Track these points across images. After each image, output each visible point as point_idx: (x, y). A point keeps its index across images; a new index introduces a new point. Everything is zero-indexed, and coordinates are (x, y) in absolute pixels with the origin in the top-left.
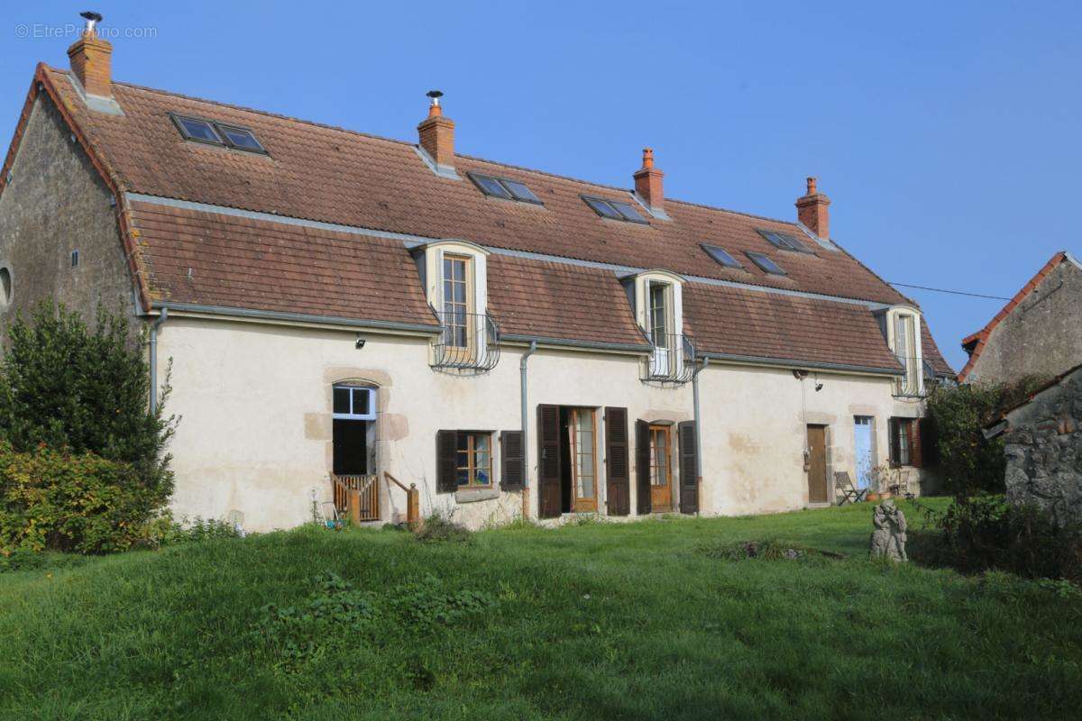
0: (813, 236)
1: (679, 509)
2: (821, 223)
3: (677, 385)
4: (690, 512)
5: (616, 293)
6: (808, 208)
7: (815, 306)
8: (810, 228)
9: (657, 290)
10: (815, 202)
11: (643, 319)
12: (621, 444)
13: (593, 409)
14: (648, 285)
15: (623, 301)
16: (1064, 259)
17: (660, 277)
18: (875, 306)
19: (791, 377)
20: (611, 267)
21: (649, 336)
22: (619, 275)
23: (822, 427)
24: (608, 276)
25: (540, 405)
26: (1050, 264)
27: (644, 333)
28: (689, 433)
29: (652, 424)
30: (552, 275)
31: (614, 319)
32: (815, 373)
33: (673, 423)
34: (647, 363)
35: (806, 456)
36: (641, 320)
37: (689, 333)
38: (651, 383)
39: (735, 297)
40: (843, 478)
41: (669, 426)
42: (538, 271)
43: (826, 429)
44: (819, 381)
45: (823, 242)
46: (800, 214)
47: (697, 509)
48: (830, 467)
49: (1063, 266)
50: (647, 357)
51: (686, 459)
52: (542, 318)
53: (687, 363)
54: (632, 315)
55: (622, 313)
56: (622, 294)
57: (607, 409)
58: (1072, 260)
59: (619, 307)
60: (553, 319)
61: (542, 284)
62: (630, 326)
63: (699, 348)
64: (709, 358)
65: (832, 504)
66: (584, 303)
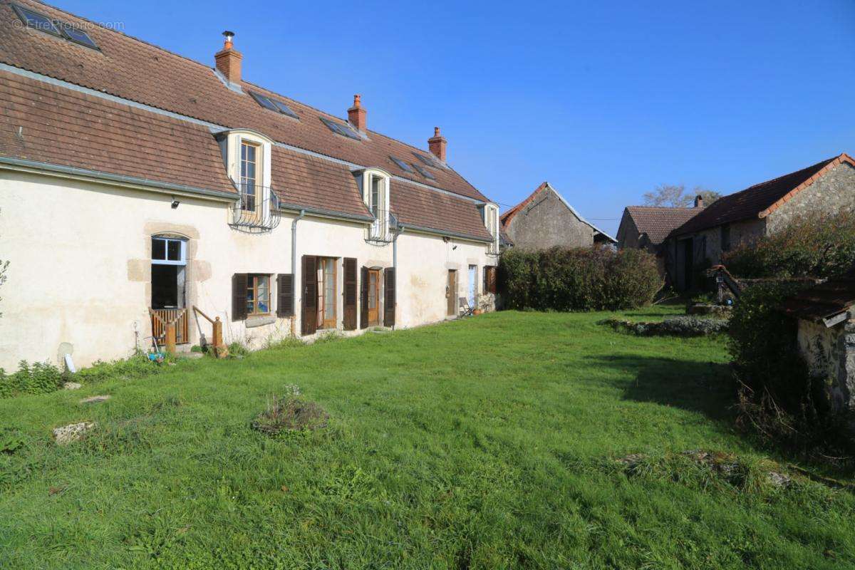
0: (438, 160)
1: (383, 324)
2: (442, 153)
3: (385, 244)
4: (389, 326)
5: (350, 181)
6: (435, 144)
7: (452, 199)
8: (436, 156)
9: (376, 180)
10: (440, 141)
12: (352, 283)
13: (336, 259)
14: (371, 177)
15: (355, 186)
16: (547, 186)
17: (378, 173)
18: (478, 202)
19: (441, 242)
20: (346, 163)
21: (371, 210)
22: (352, 169)
23: (455, 271)
24: (346, 169)
25: (304, 256)
26: (540, 188)
27: (368, 208)
28: (390, 274)
29: (370, 269)
30: (311, 164)
31: (350, 198)
32: (453, 239)
33: (382, 268)
34: (369, 229)
35: (447, 288)
36: (366, 200)
37: (392, 210)
38: (371, 242)
39: (413, 190)
40: (463, 301)
41: (378, 270)
42: (303, 160)
44: (455, 244)
45: (443, 164)
46: (430, 147)
47: (393, 324)
48: (457, 295)
49: (546, 189)
50: (369, 225)
51: (389, 292)
52: (306, 193)
53: (391, 230)
54: (360, 196)
55: (354, 195)
56: (354, 181)
57: (345, 258)
59: (352, 190)
60: (314, 195)
61: (305, 170)
62: (360, 204)
63: (400, 221)
64: (405, 228)
65: (458, 316)
66: (332, 185)
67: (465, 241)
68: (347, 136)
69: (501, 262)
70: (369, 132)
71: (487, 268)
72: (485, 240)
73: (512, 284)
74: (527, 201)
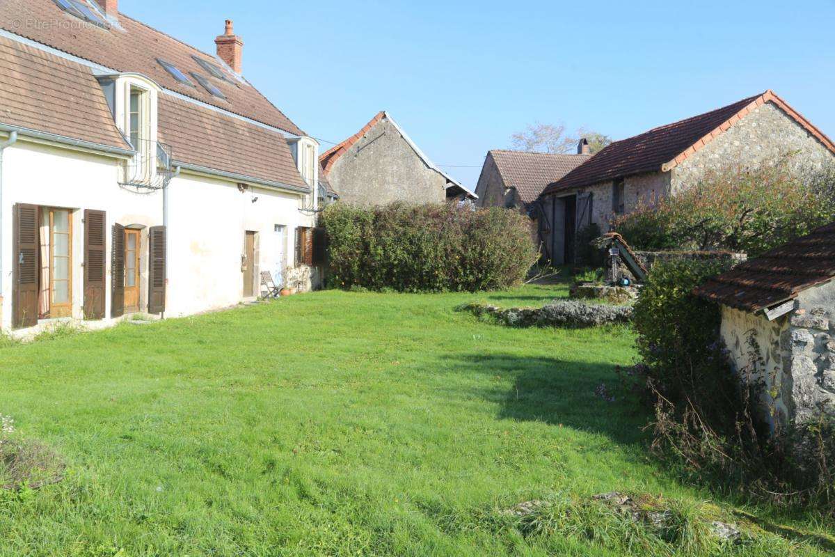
0: (230, 70)
1: (147, 309)
2: (237, 60)
3: (150, 190)
4: (156, 312)
5: (95, 91)
6: (226, 45)
7: (251, 130)
8: (228, 63)
9: (135, 93)
10: (233, 42)
11: (122, 121)
12: (99, 248)
13: (71, 211)
14: (129, 88)
15: (102, 100)
16: (385, 116)
17: (140, 82)
18: (288, 136)
19: (234, 190)
20: (88, 64)
21: (129, 139)
22: (97, 73)
23: (253, 233)
24: (87, 73)
25: (17, 204)
26: (375, 119)
27: (124, 136)
28: (158, 238)
29: (127, 228)
30: (28, 59)
31: (95, 118)
32: (252, 187)
33: (145, 227)
34: (125, 166)
35: (243, 258)
36: (120, 122)
37: (162, 141)
38: (128, 187)
39: (195, 112)
40: (266, 276)
41: (139, 230)
42: (12, 51)
43: (256, 235)
44: (255, 195)
45: (237, 76)
46: (218, 50)
47: (163, 310)
48: (258, 267)
49: (383, 121)
50: (125, 161)
51: (156, 262)
52: (20, 106)
53: (160, 170)
54: (111, 117)
55: (101, 113)
56: (100, 93)
57: (86, 211)
58: (390, 119)
59: (98, 106)
60: (33, 109)
61: (17, 68)
62: (110, 128)
63: (173, 158)
64: (181, 168)
65: (258, 298)
66: (64, 97)
67: (270, 190)
68: (86, 19)
69: (320, 223)
70: (123, 18)
71: (301, 230)
72: (297, 191)
73: (335, 253)
74: (356, 136)
